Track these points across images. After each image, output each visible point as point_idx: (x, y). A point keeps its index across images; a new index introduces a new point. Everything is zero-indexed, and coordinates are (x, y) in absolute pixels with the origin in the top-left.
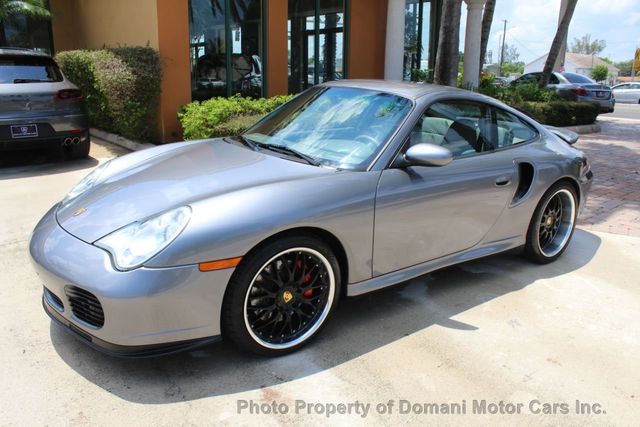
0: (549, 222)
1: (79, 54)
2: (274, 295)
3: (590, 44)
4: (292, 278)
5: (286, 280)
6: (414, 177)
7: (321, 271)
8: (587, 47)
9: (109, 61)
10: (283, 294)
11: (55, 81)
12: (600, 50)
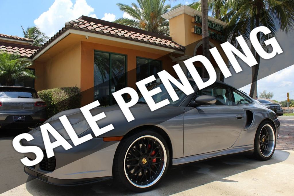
0: (263, 140)
1: (46, 91)
2: (138, 159)
3: (267, 95)
4: (146, 151)
5: (144, 152)
6: (200, 111)
7: (159, 151)
8: (266, 96)
9: (59, 92)
10: (142, 159)
11: (35, 98)
12: (272, 97)
